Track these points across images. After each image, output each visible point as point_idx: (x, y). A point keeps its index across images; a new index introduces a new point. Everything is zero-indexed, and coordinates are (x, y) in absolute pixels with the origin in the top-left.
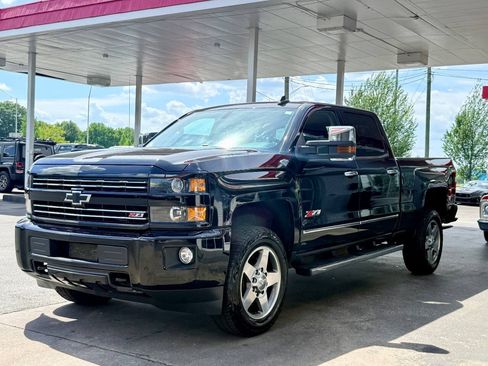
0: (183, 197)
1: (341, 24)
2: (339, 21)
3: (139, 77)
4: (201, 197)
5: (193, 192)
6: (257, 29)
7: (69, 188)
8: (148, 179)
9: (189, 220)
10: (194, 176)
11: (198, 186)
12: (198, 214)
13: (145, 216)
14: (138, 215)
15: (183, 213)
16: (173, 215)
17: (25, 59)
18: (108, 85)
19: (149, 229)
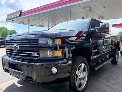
0: (53, 46)
1: (89, 10)
2: (88, 9)
3: (49, 25)
4: (60, 46)
5: (56, 44)
6: (71, 12)
7: (13, 44)
8: (38, 40)
9: (55, 56)
10: (56, 38)
11: (58, 42)
12: (58, 53)
13: (38, 54)
14: (35, 54)
15: (52, 53)
16: (49, 54)
17: (27, 22)
18: (43, 27)
19: (39, 60)
